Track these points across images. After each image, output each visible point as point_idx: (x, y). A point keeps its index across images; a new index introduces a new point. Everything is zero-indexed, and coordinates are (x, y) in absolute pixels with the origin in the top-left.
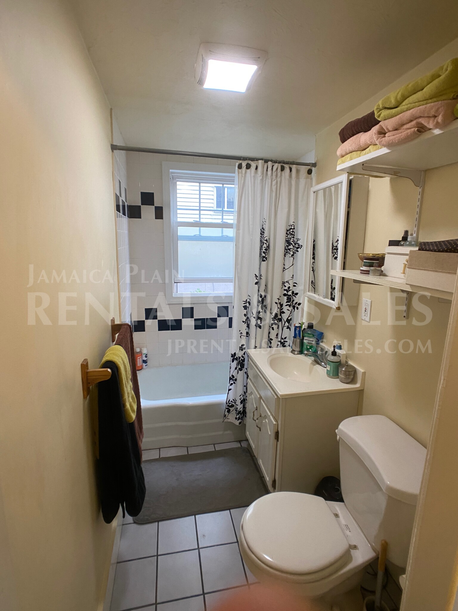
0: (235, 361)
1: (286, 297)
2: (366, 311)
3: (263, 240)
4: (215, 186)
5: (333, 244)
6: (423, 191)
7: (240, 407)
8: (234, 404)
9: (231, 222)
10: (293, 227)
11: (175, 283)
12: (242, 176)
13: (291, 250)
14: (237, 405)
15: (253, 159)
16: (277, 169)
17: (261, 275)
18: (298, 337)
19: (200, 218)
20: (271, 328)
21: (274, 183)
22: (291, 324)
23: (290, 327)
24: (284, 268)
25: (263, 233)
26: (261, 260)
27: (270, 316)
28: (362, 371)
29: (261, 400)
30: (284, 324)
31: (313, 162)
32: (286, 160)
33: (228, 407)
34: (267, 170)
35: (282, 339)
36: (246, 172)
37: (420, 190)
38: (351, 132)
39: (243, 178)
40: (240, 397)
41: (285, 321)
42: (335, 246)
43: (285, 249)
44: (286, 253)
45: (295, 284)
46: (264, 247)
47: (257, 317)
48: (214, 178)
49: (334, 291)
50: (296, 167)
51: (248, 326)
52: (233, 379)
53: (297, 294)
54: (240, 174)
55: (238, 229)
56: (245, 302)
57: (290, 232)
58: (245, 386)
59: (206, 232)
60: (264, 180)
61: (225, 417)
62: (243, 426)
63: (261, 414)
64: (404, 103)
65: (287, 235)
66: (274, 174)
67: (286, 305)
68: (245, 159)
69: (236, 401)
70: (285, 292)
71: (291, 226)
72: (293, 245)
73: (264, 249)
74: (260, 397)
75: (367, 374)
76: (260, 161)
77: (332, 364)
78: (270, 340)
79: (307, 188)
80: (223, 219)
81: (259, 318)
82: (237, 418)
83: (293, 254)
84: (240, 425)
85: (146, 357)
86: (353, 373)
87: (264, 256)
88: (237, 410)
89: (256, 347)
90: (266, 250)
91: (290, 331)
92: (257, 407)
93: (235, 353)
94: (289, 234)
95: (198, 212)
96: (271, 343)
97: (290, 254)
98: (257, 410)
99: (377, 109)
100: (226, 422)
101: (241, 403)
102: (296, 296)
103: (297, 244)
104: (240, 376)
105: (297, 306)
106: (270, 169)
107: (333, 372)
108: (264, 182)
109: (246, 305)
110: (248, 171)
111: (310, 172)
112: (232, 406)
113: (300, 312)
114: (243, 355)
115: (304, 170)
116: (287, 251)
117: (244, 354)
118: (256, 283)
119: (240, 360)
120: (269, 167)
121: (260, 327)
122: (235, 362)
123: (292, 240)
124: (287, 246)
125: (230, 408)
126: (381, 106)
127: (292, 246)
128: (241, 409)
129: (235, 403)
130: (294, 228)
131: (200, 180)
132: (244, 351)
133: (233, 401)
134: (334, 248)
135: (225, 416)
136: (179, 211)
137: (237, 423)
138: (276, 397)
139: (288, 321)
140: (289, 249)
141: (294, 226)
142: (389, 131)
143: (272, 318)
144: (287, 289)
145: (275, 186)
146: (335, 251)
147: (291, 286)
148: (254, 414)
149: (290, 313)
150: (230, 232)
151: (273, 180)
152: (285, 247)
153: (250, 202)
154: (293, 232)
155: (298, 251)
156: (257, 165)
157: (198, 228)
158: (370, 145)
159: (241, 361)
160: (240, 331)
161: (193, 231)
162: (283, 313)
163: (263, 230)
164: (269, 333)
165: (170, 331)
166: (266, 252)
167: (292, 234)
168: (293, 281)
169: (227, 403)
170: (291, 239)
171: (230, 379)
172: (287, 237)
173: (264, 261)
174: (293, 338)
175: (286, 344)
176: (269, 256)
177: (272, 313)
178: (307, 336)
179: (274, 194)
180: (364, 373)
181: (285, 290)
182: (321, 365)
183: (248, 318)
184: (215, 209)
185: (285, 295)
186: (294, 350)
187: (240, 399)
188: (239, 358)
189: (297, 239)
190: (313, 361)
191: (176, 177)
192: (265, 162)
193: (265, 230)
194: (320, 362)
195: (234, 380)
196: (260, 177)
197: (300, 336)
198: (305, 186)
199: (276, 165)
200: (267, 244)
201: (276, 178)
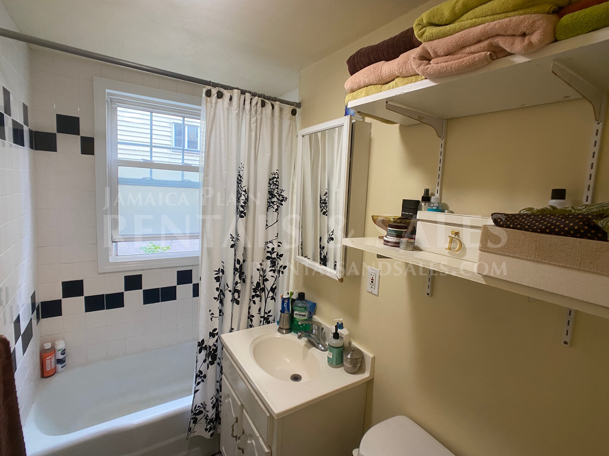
0: (203, 350)
1: (270, 261)
2: (372, 282)
3: (240, 190)
4: (173, 122)
5: (321, 197)
6: (446, 143)
7: (211, 413)
8: (202, 409)
9: (195, 163)
10: (276, 176)
11: (114, 243)
12: (212, 106)
13: (275, 203)
14: (208, 412)
15: (226, 88)
16: (257, 104)
17: (238, 234)
18: (286, 312)
19: (151, 156)
20: (252, 301)
21: (253, 120)
22: (276, 294)
23: (275, 297)
24: (267, 225)
25: (240, 182)
26: (239, 215)
27: (251, 286)
28: (372, 356)
29: (244, 410)
30: (268, 295)
31: (298, 102)
32: (267, 94)
33: (194, 416)
34: (244, 104)
35: (265, 313)
36: (216, 103)
37: (443, 142)
38: (367, 60)
39: (213, 109)
40: (212, 400)
41: (269, 291)
42: (323, 200)
43: (268, 202)
44: (269, 206)
45: (279, 244)
46: (242, 200)
47: (234, 289)
48: (172, 108)
49: (323, 250)
50: (279, 105)
51: (221, 302)
52: (201, 375)
53: (281, 255)
54: (208, 104)
55: (206, 175)
56: (217, 272)
57: (273, 182)
58: (217, 382)
59: (159, 175)
60: (241, 115)
61: (190, 431)
62: (216, 437)
63: (244, 430)
64: (464, 17)
65: (269, 185)
66: (253, 109)
67: (271, 270)
68: (215, 85)
69: (206, 405)
70: (269, 255)
71: (275, 174)
72: (277, 197)
73: (242, 202)
74: (241, 405)
75: (377, 360)
76: (236, 91)
77: (335, 350)
78: (250, 317)
79: (291, 130)
80: (183, 159)
81: (236, 291)
82: (208, 429)
83: (277, 208)
84: (212, 438)
85: (63, 354)
86: (360, 360)
87: (242, 211)
88: (208, 418)
89: (233, 329)
90: (245, 203)
91: (275, 302)
92: (237, 418)
93: (203, 341)
94: (272, 184)
95: (148, 149)
96: (252, 321)
97: (274, 208)
98: (237, 421)
99: (419, 24)
100: (191, 437)
101: (213, 407)
102: (280, 258)
103: (281, 196)
104: (211, 372)
105: (282, 270)
106: (248, 102)
107: (336, 361)
108: (241, 117)
109: (218, 275)
110: (220, 100)
111: (294, 113)
112: (200, 412)
113: (286, 277)
114: (215, 343)
115: (288, 109)
116: (270, 204)
117: (217, 341)
118: (232, 246)
119: (211, 350)
120: (246, 99)
121: (238, 303)
122: (204, 352)
123: (276, 192)
124: (269, 198)
125: (196, 417)
126: (425, 21)
127: (275, 198)
128: (214, 416)
129: (205, 408)
130: (278, 177)
131: (152, 108)
132: (216, 337)
133: (202, 406)
134: (322, 202)
135: (190, 429)
136: (119, 146)
137: (207, 435)
138: (268, 415)
139: (273, 290)
140: (273, 203)
141: (278, 175)
142: (437, 56)
143: (253, 289)
144: (271, 251)
145: (255, 125)
146: (324, 205)
147: (275, 246)
148: (233, 429)
149: (275, 281)
150: (195, 177)
151: (252, 117)
152: (268, 199)
153: (223, 141)
154: (277, 181)
155: (282, 204)
156: (232, 95)
157: (149, 169)
158: (398, 77)
159: (213, 352)
160: (210, 311)
161: (143, 173)
162: (266, 281)
163: (240, 178)
164: (250, 308)
165: (105, 310)
166: (244, 206)
167: (275, 184)
168: (278, 240)
169: (192, 412)
170: (274, 190)
171: (197, 376)
172: (269, 188)
173: (242, 217)
174: (280, 313)
175: (271, 319)
176: (247, 211)
177: (253, 282)
178: (297, 310)
179: (253, 134)
180: (374, 359)
181: (268, 252)
182: (317, 348)
183: (221, 291)
184: (173, 146)
185: (268, 258)
186: (281, 329)
187: (212, 403)
188: (210, 347)
189: (281, 190)
190: (306, 341)
191: (116, 100)
192: (241, 93)
193: (242, 178)
194: (316, 343)
195: (202, 377)
196: (235, 110)
197: (289, 310)
198: (290, 128)
199: (256, 99)
200: (246, 195)
201: (256, 115)
